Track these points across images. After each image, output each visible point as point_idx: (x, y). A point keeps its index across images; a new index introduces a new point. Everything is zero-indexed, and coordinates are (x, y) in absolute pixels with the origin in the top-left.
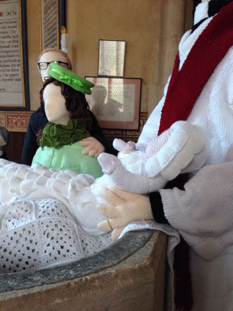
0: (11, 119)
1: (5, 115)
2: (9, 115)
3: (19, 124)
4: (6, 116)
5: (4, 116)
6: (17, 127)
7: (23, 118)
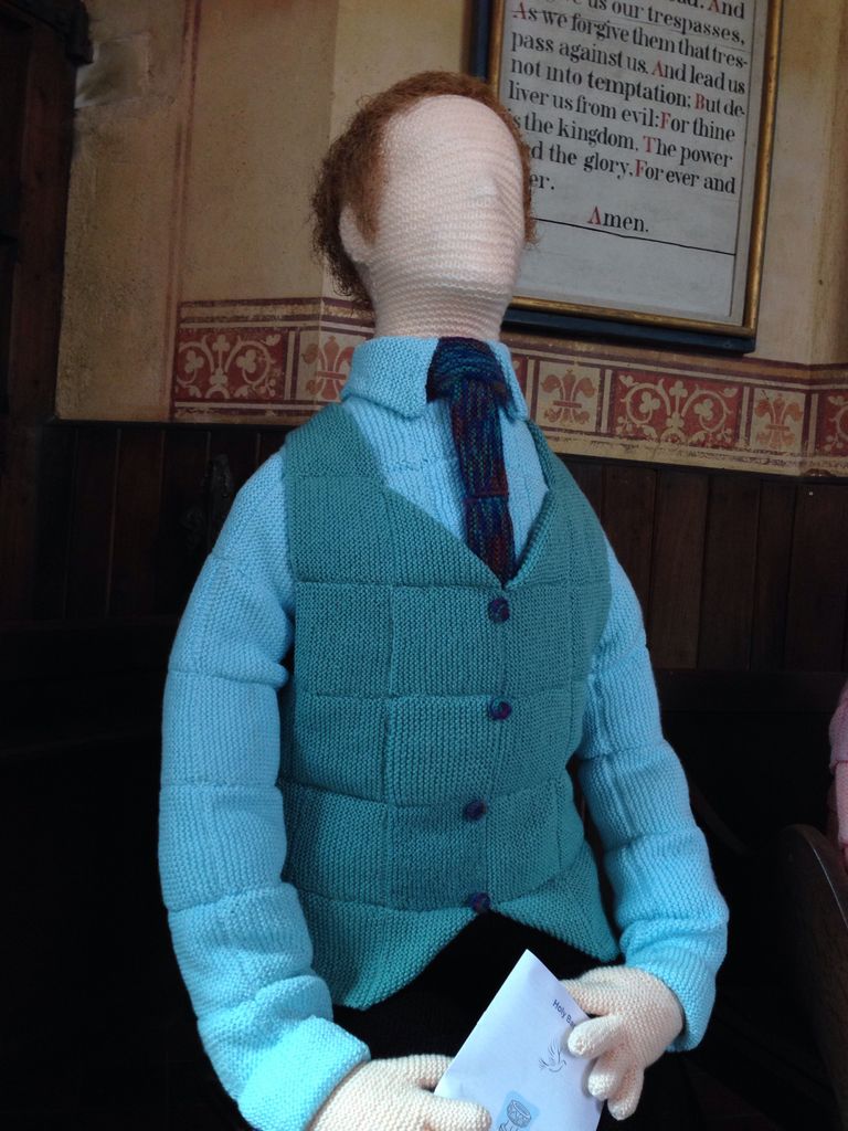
0: (633, 391)
1: (603, 368)
2: (627, 371)
3: (675, 423)
4: (609, 373)
5: (595, 374)
6: (659, 441)
7: (698, 393)
